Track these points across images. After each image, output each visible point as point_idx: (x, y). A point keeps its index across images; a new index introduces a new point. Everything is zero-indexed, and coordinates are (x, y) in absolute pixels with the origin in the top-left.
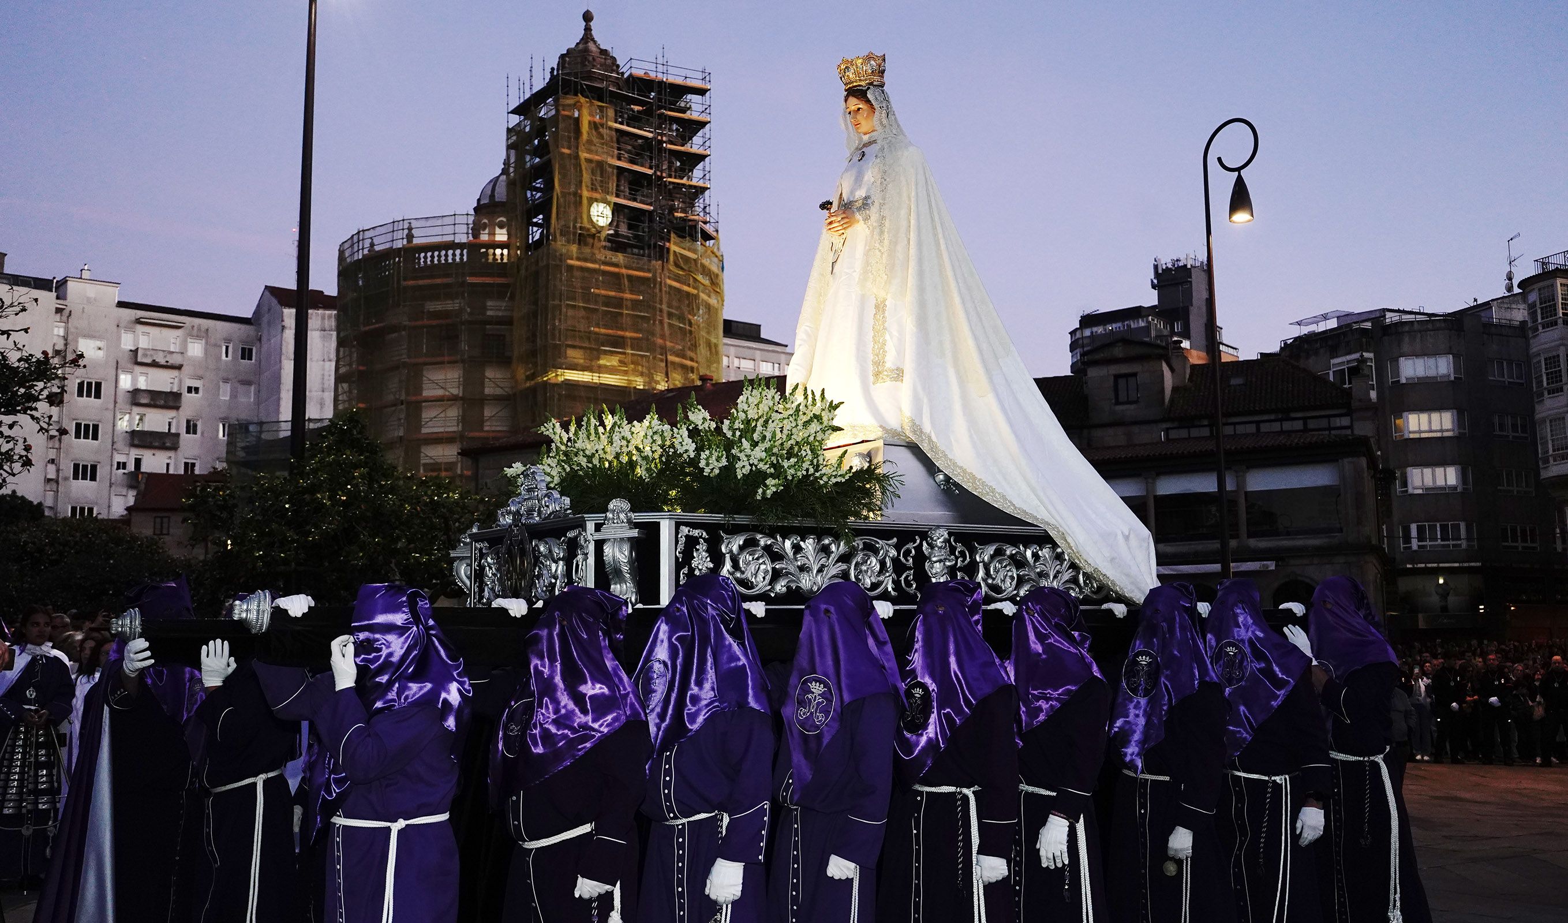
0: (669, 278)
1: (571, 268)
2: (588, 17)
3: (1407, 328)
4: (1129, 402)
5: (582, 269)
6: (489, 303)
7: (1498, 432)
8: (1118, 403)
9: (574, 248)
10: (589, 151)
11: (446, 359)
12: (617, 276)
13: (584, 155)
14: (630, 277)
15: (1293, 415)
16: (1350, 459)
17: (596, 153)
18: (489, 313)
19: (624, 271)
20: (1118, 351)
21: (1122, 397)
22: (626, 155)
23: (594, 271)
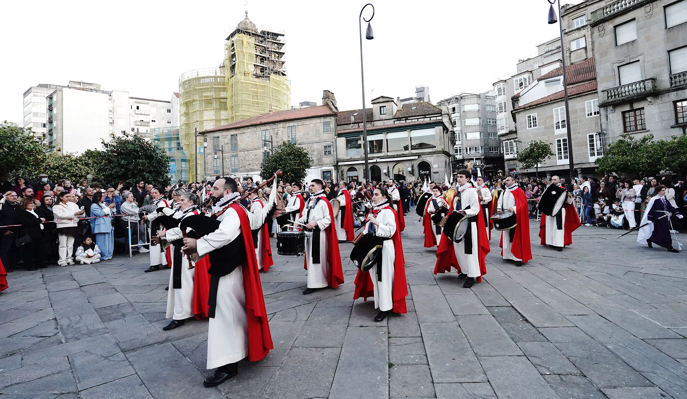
0: (272, 86)
1: (242, 83)
2: (246, 13)
3: (466, 97)
4: (384, 114)
5: (245, 83)
6: (221, 93)
7: (489, 124)
8: (381, 114)
9: (243, 77)
10: (246, 50)
11: (209, 109)
12: (256, 85)
13: (245, 51)
14: (260, 85)
15: (427, 116)
16: (438, 127)
17: (249, 50)
18: (221, 96)
19: (258, 83)
20: (381, 100)
21: (382, 113)
22: (259, 51)
23: (249, 83)
